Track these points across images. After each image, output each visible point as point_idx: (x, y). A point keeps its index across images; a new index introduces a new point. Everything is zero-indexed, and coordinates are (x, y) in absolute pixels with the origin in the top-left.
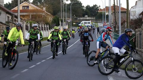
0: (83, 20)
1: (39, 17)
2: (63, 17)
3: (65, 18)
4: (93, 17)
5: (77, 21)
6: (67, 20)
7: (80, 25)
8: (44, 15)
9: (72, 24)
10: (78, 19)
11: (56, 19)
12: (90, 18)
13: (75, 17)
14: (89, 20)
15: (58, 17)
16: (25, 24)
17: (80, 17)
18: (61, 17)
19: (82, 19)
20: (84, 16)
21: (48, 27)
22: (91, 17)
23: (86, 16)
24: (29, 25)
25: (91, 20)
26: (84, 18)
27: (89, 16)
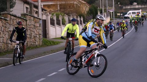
0: (131, 9)
1: (70, 7)
2: (103, 6)
3: (105, 6)
4: (144, 5)
5: (123, 11)
6: (109, 10)
7: (126, 16)
8: (76, 4)
9: (116, 15)
10: (124, 8)
11: (93, 8)
12: (140, 6)
13: (120, 6)
14: (138, 9)
15: (95, 6)
16: (49, 17)
17: (126, 5)
18: (101, 5)
19: (129, 8)
20: (131, 4)
21: (82, 19)
22: (142, 5)
23: (135, 3)
24: (55, 18)
25: (141, 8)
26: (132, 7)
27: (138, 4)
